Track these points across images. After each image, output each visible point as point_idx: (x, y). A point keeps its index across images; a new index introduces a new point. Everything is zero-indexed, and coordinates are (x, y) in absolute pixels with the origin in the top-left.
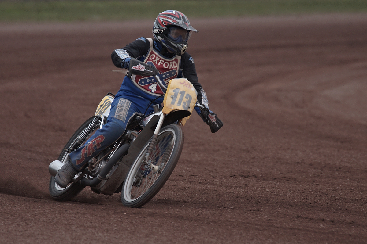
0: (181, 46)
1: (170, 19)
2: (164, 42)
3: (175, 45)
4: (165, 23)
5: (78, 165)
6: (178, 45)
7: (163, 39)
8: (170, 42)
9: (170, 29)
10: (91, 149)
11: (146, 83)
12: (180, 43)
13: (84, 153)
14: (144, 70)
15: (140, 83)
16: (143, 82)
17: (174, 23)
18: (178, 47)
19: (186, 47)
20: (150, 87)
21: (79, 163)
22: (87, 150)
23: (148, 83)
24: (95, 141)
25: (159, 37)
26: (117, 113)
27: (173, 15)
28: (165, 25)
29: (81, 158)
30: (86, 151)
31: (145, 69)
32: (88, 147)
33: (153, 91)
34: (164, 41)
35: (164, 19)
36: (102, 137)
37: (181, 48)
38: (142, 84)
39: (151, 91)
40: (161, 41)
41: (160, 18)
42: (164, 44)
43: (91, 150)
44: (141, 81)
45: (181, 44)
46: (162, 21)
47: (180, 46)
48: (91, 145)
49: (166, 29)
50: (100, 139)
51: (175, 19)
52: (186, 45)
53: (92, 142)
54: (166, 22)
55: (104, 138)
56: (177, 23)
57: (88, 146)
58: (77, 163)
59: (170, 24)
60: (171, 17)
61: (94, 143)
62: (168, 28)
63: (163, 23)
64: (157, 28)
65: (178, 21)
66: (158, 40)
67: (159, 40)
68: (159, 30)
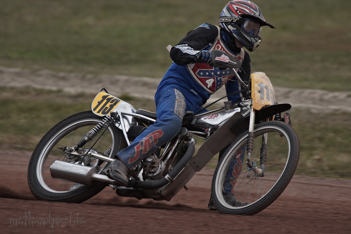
0: (255, 41)
1: (247, 8)
2: (235, 33)
3: (248, 38)
4: (240, 12)
5: (130, 164)
6: (251, 38)
7: (234, 29)
8: (243, 33)
9: (245, 20)
10: (148, 145)
11: (204, 75)
12: (255, 37)
13: (139, 150)
14: (228, 61)
15: (199, 73)
16: (202, 74)
17: (251, 13)
18: (251, 40)
19: (260, 42)
20: (207, 82)
21: (132, 161)
22: (143, 146)
23: (207, 76)
24: (152, 136)
25: (230, 27)
26: (177, 108)
27: (249, 5)
28: (240, 14)
29: (135, 155)
30: (142, 148)
31: (230, 61)
32: (144, 143)
33: (209, 86)
34: (236, 31)
35: (238, 7)
36: (161, 132)
37: (254, 42)
38: (201, 76)
39: (206, 85)
40: (232, 31)
41: (233, 5)
42: (235, 35)
43: (148, 147)
44: (200, 71)
45: (256, 39)
46: (236, 9)
47: (253, 40)
48: (147, 141)
49: (240, 18)
50: (157, 134)
51: (251, 9)
52: (260, 40)
53: (147, 138)
54: (242, 11)
55: (163, 133)
56: (254, 14)
57: (144, 141)
58: (130, 162)
59: (247, 14)
60: (247, 6)
61: (151, 138)
62: (243, 18)
63: (238, 12)
64: (229, 16)
65: (255, 12)
66: (227, 29)
67: (229, 29)
68: (231, 18)
